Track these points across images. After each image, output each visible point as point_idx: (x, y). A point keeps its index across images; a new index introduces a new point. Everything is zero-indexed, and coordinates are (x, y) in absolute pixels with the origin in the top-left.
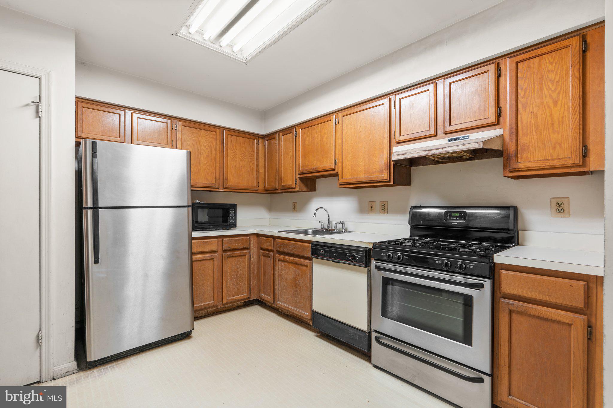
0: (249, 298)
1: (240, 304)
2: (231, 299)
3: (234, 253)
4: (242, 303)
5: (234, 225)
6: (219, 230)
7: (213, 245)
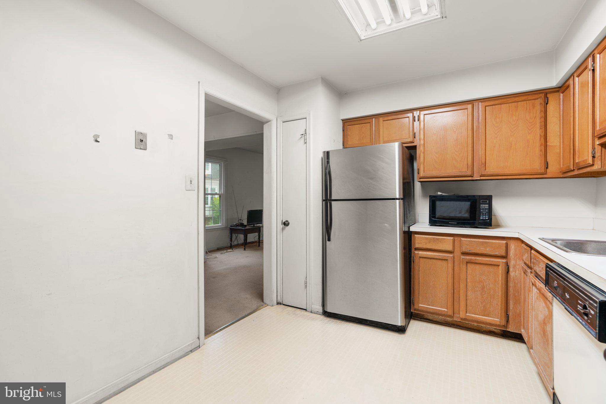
0: (506, 326)
1: (495, 331)
2: (472, 317)
3: (478, 258)
4: (499, 331)
5: (488, 224)
6: (465, 227)
7: (447, 244)
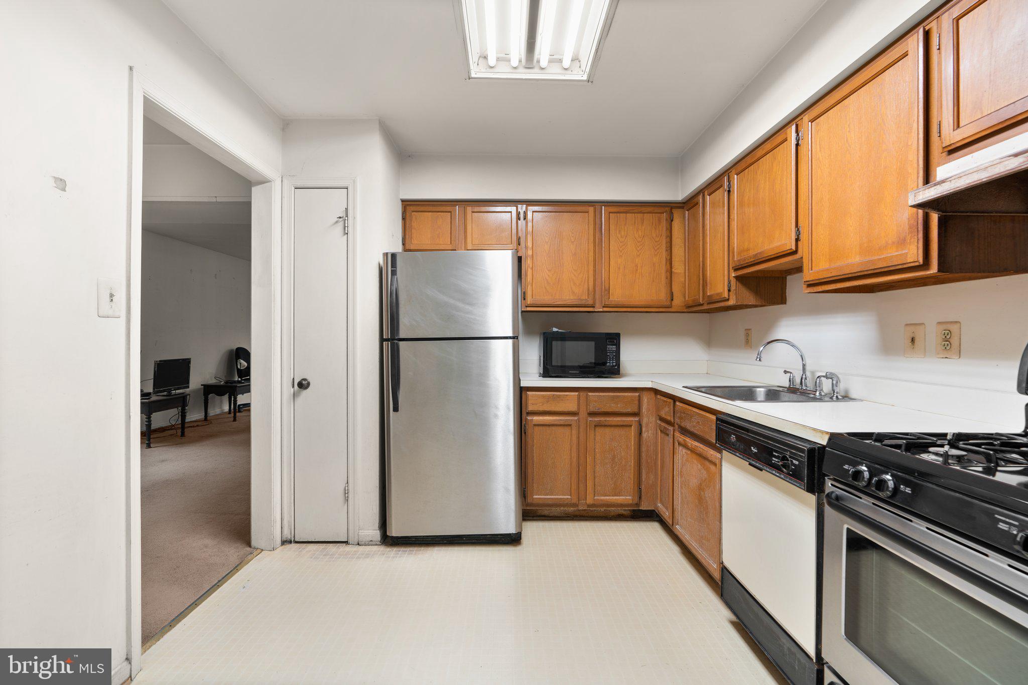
0: (638, 505)
1: (624, 513)
2: (601, 500)
3: (608, 419)
4: (629, 512)
5: (615, 371)
6: (588, 378)
7: (570, 403)
